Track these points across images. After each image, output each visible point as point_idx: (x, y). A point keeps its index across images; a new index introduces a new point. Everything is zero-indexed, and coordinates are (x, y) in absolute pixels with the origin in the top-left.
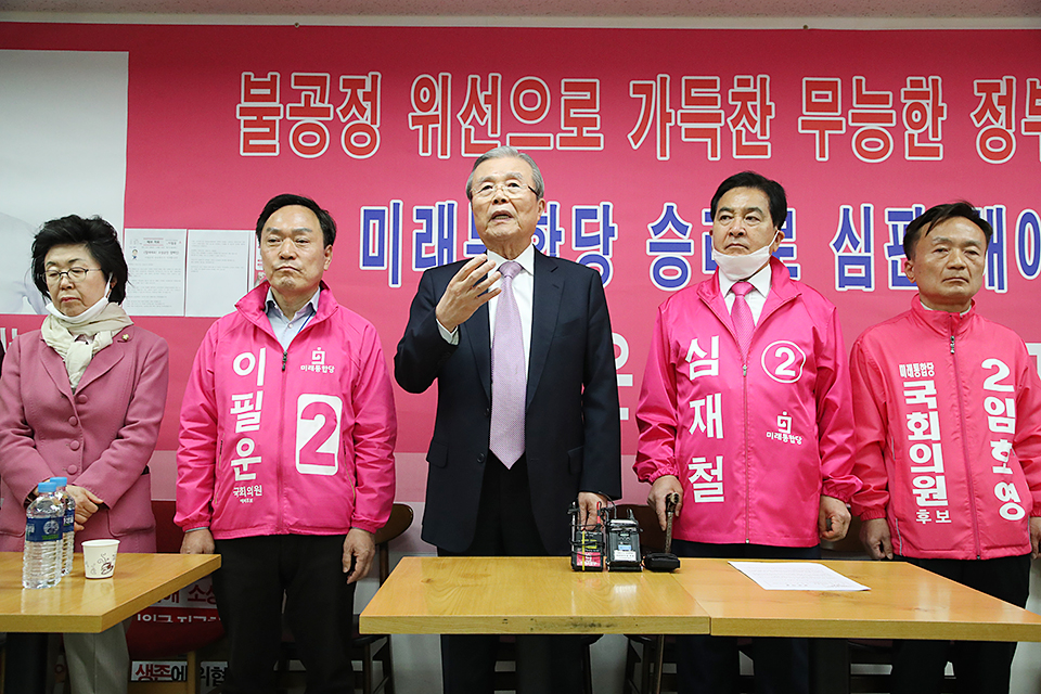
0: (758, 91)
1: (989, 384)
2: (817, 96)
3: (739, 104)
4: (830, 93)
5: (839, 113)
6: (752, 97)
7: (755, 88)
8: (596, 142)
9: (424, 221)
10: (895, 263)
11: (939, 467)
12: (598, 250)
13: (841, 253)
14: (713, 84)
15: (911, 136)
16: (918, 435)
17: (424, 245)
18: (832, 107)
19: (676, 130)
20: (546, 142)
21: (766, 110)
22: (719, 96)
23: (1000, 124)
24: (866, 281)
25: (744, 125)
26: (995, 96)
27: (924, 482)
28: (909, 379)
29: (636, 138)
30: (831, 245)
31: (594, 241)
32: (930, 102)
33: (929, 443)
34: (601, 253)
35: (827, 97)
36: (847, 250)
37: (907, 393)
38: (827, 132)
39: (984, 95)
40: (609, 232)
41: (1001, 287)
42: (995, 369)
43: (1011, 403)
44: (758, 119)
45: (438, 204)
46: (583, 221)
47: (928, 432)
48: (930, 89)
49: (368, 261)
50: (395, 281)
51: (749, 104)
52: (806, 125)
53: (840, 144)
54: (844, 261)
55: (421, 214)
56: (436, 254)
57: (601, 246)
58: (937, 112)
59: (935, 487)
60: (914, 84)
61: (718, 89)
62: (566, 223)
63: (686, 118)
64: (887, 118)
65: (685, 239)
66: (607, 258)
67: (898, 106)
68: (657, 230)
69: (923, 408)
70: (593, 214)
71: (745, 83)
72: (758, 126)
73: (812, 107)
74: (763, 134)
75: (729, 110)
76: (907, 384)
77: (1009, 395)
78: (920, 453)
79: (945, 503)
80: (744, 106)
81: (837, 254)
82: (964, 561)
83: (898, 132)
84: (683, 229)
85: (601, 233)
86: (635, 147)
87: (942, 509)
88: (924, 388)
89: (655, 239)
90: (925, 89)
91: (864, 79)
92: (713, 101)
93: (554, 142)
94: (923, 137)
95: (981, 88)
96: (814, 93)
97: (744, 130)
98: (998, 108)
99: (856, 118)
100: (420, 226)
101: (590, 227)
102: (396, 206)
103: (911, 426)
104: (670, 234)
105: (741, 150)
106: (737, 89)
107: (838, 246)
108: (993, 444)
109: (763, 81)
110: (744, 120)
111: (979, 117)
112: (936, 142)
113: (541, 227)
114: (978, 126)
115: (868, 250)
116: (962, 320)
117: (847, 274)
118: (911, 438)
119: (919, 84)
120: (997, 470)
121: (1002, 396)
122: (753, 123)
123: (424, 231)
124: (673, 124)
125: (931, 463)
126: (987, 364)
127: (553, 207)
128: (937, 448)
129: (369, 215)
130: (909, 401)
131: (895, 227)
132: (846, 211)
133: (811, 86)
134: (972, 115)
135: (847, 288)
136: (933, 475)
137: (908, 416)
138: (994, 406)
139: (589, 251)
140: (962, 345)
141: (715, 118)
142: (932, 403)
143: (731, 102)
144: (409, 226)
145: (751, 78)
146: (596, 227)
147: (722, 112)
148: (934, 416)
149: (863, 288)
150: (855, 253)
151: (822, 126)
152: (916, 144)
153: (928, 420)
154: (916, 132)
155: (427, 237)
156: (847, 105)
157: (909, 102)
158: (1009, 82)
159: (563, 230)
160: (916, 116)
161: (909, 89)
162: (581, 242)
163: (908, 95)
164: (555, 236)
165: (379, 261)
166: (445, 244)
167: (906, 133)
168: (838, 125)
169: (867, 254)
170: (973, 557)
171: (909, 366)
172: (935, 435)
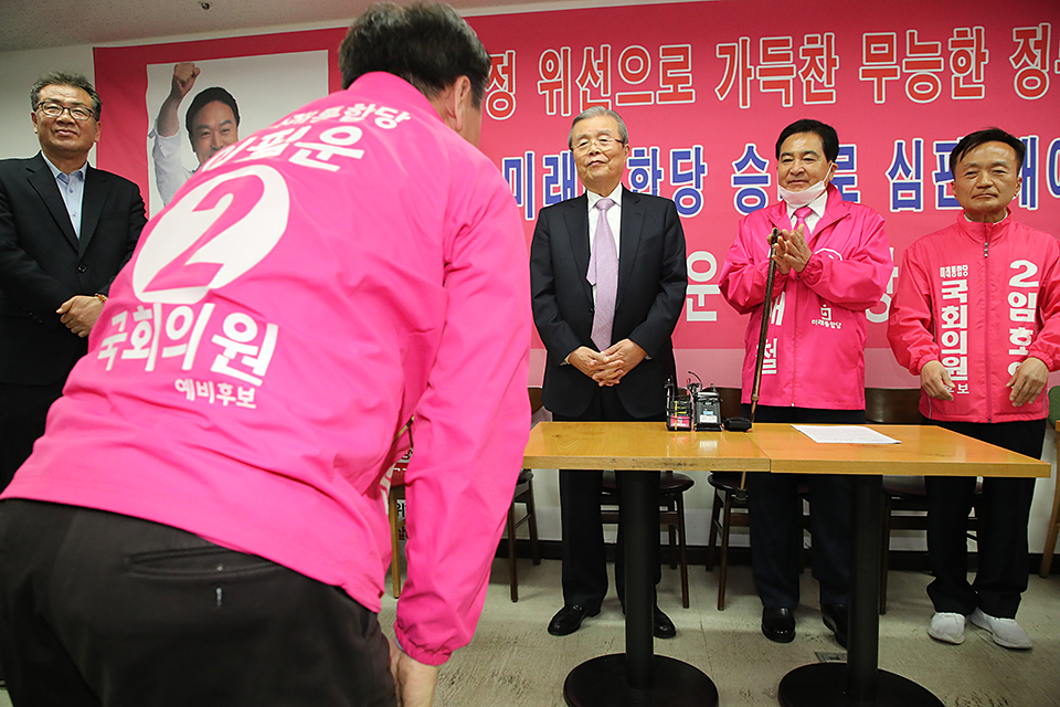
0: (825, 46)
1: (1015, 281)
2: (875, 49)
3: (809, 58)
4: (886, 45)
5: (895, 62)
6: (820, 52)
7: (822, 44)
8: (689, 96)
9: (552, 167)
10: (941, 187)
11: (963, 350)
12: (691, 184)
13: (895, 181)
14: (786, 43)
15: (957, 79)
16: (950, 324)
17: (552, 186)
18: (888, 57)
19: (755, 83)
20: (648, 98)
21: (831, 63)
22: (791, 52)
23: (1036, 66)
24: (916, 204)
25: (813, 76)
26: (1032, 42)
27: (951, 362)
28: (947, 279)
29: (722, 91)
30: (887, 174)
31: (688, 177)
32: (974, 49)
33: (957, 330)
34: (693, 187)
35: (884, 49)
36: (900, 177)
37: (944, 291)
38: (884, 79)
39: (1022, 41)
40: (700, 169)
41: (1033, 205)
42: (1023, 269)
43: (1033, 297)
44: (825, 70)
45: (562, 152)
46: (679, 161)
47: (957, 322)
48: (974, 38)
50: (530, 216)
51: (817, 58)
52: (866, 73)
53: (895, 89)
54: (897, 187)
55: (549, 161)
56: (561, 193)
57: (693, 182)
58: (980, 57)
59: (958, 365)
60: (960, 34)
61: (791, 47)
62: (665, 164)
63: (764, 72)
64: (937, 64)
65: (763, 173)
66: (699, 191)
67: (946, 54)
68: (740, 167)
69: (956, 302)
70: (687, 156)
71: (814, 41)
72: (825, 75)
73: (871, 58)
74: (829, 82)
75: (800, 64)
76: (945, 283)
77: (1032, 290)
78: (950, 339)
79: (966, 378)
80: (813, 60)
81: (892, 182)
82: (977, 424)
83: (946, 76)
84: (761, 165)
85: (693, 170)
86: (721, 99)
87: (963, 383)
88: (958, 286)
89: (738, 174)
90: (969, 38)
91: (916, 32)
92: (786, 57)
93: (655, 99)
94: (968, 80)
95: (1019, 35)
96: (873, 46)
97: (813, 80)
98: (1035, 52)
99: (910, 65)
100: (548, 171)
101: (686, 166)
102: (529, 156)
103: (945, 317)
104: (751, 170)
105: (810, 97)
106: (807, 46)
107: (892, 175)
108: (1012, 331)
109: (829, 38)
110: (813, 71)
111: (1017, 60)
112: (979, 83)
113: (645, 168)
114: (1016, 68)
115: (918, 177)
116: (995, 229)
117: (900, 198)
118: (944, 326)
119: (964, 34)
120: (1012, 352)
121: (1025, 292)
122: (820, 74)
123: (552, 174)
124: (752, 78)
125: (958, 346)
126: (1016, 265)
127: (654, 152)
128: (964, 334)
129: (509, 164)
130: (945, 297)
131: (942, 157)
132: (900, 145)
133: (870, 40)
134: (1011, 59)
135: (900, 209)
136: (958, 356)
137: (943, 309)
138: (1016, 300)
139: (685, 185)
140: (996, 250)
141: (789, 71)
142: (964, 298)
143: (801, 57)
144: (540, 171)
145: (819, 36)
146: (689, 166)
147: (794, 66)
148: (964, 309)
149: (913, 209)
150: (907, 180)
151: (879, 74)
152: (961, 86)
153: (959, 312)
154: (961, 76)
155: (554, 180)
156: (902, 55)
157: (956, 50)
158: (1045, 28)
159: (662, 170)
160: (962, 62)
161: (955, 38)
162: (678, 178)
163: (955, 44)
164: (656, 174)
166: (568, 184)
167: (953, 77)
168: (893, 73)
169: (918, 181)
170: (985, 421)
171: (948, 268)
172: (963, 324)
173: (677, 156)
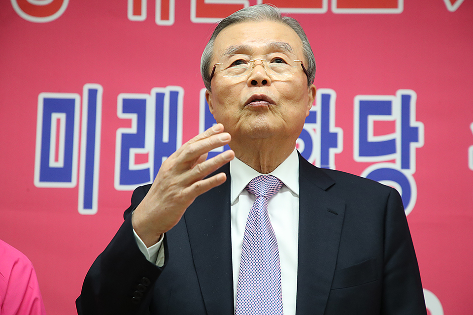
9: (134, 117)
12: (393, 161)
17: (133, 151)
20: (317, 1)
31: (387, 148)
34: (397, 166)
40: (409, 134)
45: (155, 90)
46: (372, 119)
49: (48, 174)
50: (88, 204)
55: (129, 106)
56: (150, 165)
57: (397, 156)
62: (345, 121)
66: (409, 173)
70: (385, 108)
85: (397, 136)
86: (452, 8)
93: (329, 3)
100: (128, 123)
101: (381, 128)
102: (93, 94)
113: (308, 127)
123: (133, 130)
127: (326, 99)
129: (52, 106)
139: (380, 162)
144: (112, 123)
146: (388, 127)
155: (137, 140)
159: (340, 132)
162: (368, 149)
164: (329, 140)
165: (64, 174)
166: (165, 150)
173: (368, 108)
